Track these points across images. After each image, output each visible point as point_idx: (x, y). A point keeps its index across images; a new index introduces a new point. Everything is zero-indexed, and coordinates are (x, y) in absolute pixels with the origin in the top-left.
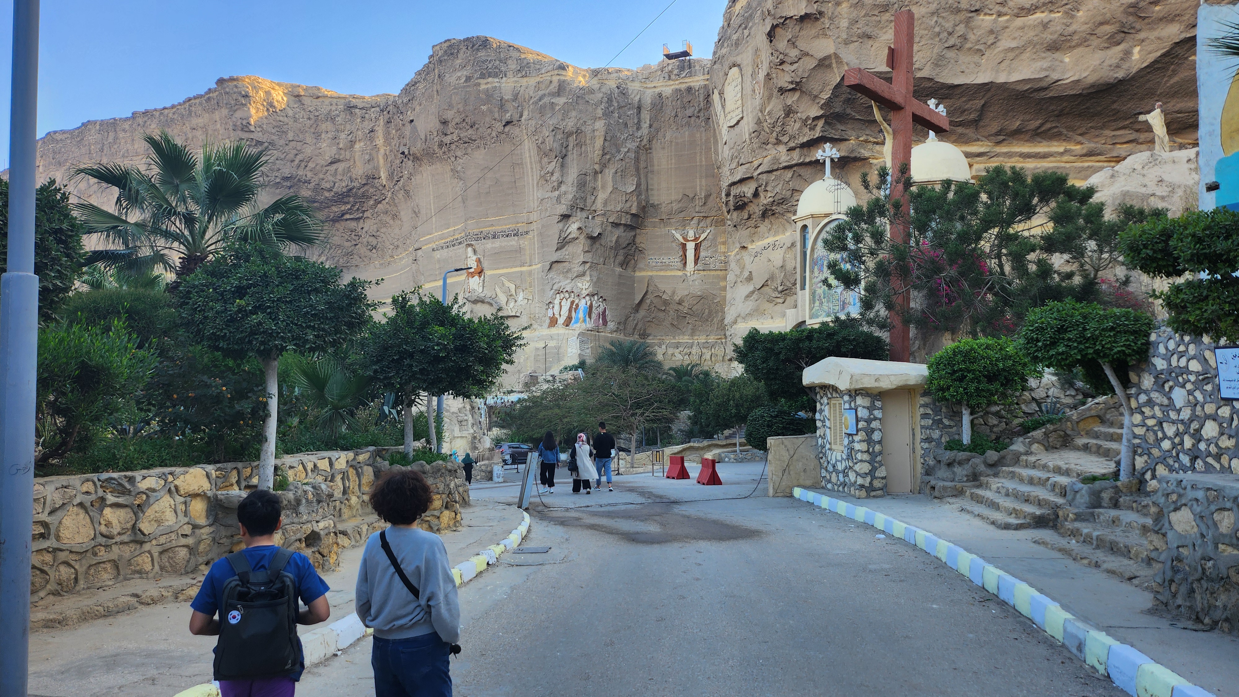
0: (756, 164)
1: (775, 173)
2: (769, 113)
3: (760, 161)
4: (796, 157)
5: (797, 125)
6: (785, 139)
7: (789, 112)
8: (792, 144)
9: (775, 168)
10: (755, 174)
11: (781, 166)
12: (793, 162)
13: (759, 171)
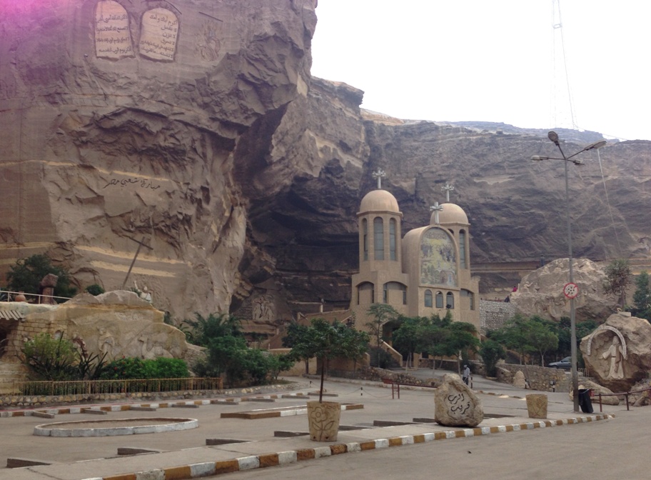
0: (176, 109)
1: (190, 128)
2: (215, 82)
3: (183, 111)
4: (214, 127)
5: (233, 107)
6: (217, 109)
7: (236, 93)
8: (218, 116)
9: (194, 124)
10: (172, 118)
11: (199, 126)
12: (211, 130)
13: (178, 118)
